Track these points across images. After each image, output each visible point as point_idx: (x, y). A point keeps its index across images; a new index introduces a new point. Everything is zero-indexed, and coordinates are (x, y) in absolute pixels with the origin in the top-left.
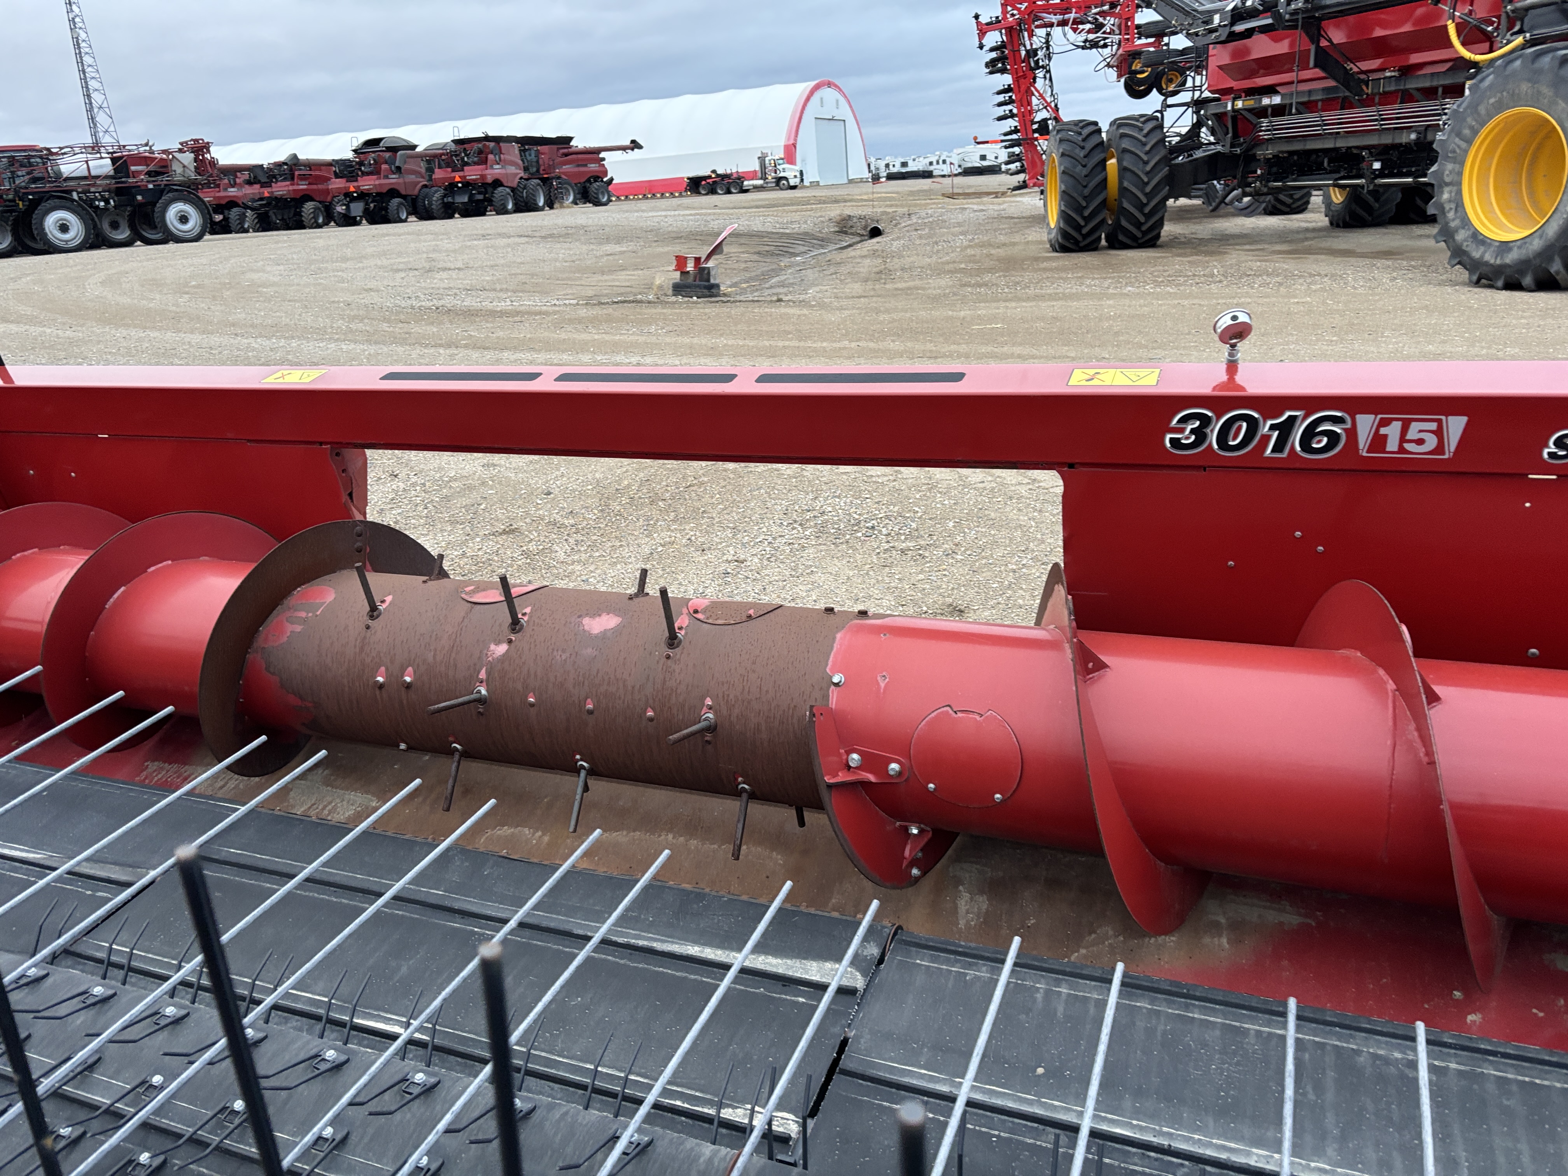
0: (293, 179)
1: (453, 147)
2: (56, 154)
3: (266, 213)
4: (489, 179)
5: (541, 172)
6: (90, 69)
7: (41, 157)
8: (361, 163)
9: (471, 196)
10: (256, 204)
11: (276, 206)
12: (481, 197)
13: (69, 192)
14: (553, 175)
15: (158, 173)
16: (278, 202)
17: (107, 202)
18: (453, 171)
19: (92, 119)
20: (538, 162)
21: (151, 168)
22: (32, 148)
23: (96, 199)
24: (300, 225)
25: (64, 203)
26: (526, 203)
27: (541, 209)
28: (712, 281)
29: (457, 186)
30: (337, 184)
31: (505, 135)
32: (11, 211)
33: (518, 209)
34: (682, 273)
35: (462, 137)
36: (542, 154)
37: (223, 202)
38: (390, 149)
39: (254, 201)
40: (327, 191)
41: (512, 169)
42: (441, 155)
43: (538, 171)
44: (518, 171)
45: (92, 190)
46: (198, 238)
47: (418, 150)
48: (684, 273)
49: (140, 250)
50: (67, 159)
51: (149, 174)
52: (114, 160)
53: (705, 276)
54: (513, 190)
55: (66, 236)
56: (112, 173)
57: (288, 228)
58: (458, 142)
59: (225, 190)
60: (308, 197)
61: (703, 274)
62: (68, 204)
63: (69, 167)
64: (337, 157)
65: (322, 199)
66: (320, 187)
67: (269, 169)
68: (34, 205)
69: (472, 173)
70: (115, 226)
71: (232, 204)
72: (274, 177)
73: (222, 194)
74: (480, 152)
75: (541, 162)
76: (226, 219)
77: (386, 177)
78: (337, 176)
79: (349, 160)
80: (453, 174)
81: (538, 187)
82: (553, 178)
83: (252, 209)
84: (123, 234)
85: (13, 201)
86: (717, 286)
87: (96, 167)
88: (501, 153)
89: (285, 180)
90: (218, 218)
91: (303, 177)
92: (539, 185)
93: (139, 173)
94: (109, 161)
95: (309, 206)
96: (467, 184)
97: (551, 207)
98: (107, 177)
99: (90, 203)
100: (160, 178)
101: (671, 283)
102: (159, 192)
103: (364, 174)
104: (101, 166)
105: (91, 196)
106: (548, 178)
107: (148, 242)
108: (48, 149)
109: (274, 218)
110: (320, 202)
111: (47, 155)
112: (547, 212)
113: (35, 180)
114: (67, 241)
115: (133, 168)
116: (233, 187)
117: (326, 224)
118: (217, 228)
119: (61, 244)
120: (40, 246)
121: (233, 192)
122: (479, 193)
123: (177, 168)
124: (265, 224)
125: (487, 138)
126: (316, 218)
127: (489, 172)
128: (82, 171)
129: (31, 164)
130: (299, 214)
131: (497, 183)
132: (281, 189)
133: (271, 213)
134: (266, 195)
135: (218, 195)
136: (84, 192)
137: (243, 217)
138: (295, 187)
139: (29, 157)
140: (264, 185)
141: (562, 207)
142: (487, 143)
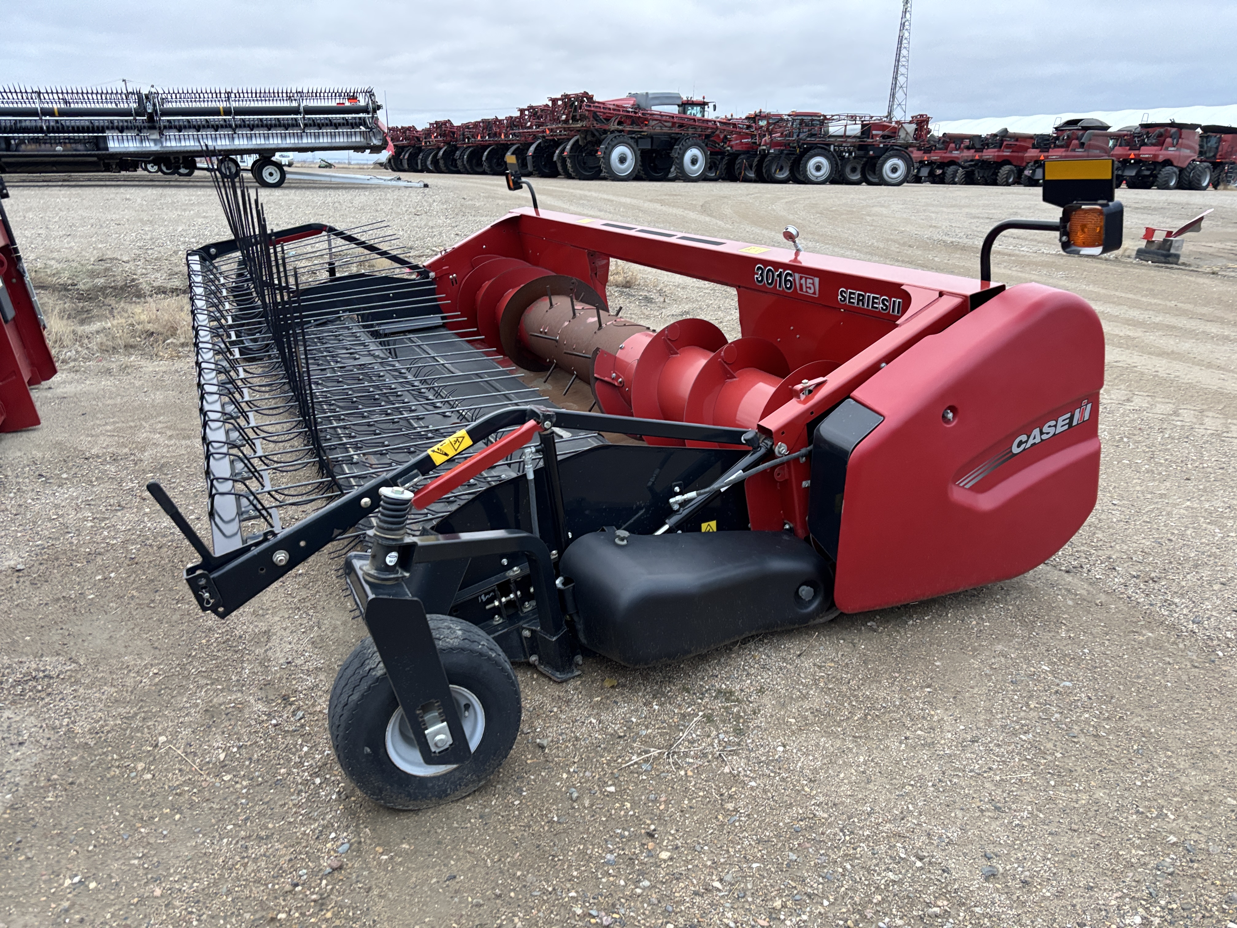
0: (1000, 147)
1: (1139, 129)
2: (829, 119)
3: (973, 171)
4: (1161, 159)
5: (1218, 157)
6: (904, 59)
7: (819, 120)
8: (1057, 138)
9: (1140, 171)
10: (967, 164)
11: (981, 167)
12: (1148, 173)
13: (829, 145)
14: (1227, 160)
15: (889, 137)
16: (984, 164)
17: (850, 154)
18: (1130, 149)
19: (893, 95)
20: (1217, 148)
21: (886, 133)
22: (816, 115)
23: (844, 151)
24: (995, 183)
25: (823, 151)
26: (1190, 182)
27: (1205, 189)
28: (1172, 251)
29: (1130, 162)
30: (1032, 153)
31: (1189, 123)
32: (793, 154)
33: (1180, 186)
34: (1148, 242)
35: (1149, 122)
36: (1225, 141)
37: (946, 161)
38: (1085, 129)
39: (967, 161)
40: (1022, 158)
41: (1186, 152)
42: (1125, 135)
43: (1214, 156)
44: (1192, 154)
45: (844, 145)
46: (899, 184)
47: (1109, 130)
48: (1150, 242)
49: (864, 187)
50: (834, 123)
51: (883, 137)
52: (863, 126)
53: (1167, 246)
54: (1181, 170)
55: (818, 174)
56: (859, 134)
57: (986, 183)
58: (1144, 126)
59: (951, 152)
60: (1006, 161)
61: (1166, 244)
62: (826, 153)
63: (834, 129)
64: (1039, 132)
65: (1018, 163)
66: (1020, 154)
67: (986, 139)
68: (807, 151)
69: (1146, 153)
70: (854, 170)
71: (952, 162)
72: (987, 145)
73: (948, 155)
74: (1160, 135)
75: (1220, 148)
76: (944, 173)
77: (1074, 150)
78: (1034, 147)
79: (1049, 135)
80: (1129, 152)
81: (1207, 170)
82: (1226, 163)
83: (963, 168)
84: (856, 177)
85: (795, 147)
86: (1177, 256)
87: (852, 130)
88: (1180, 137)
89: (995, 147)
90: (939, 172)
91: (1008, 147)
92: (1208, 167)
93: (877, 135)
94: (860, 126)
95: (1007, 168)
96: (1139, 161)
97: (1215, 187)
98: (855, 137)
99: (840, 154)
100: (888, 140)
101: (1136, 248)
102: (886, 149)
103: (1056, 146)
104: (854, 130)
105: (842, 149)
106: (1221, 163)
107: (870, 183)
108: (825, 116)
109: (977, 175)
110: (1015, 166)
111: (824, 121)
112: (1210, 192)
113: (812, 135)
114: (817, 177)
115: (874, 132)
116: (957, 150)
117: (1014, 183)
118: (937, 179)
119: (813, 179)
120: (801, 178)
121: (956, 153)
122: (1148, 169)
123: (902, 134)
124: (970, 180)
125: (1173, 125)
126: (1008, 178)
127: (1163, 152)
128: (841, 132)
129: (812, 125)
130: (996, 174)
131: (1168, 162)
132: (989, 154)
133: (976, 172)
134: (977, 158)
135: (944, 155)
136: (839, 146)
137: (954, 175)
138: (1001, 154)
139: (812, 120)
140: (978, 150)
141: (1225, 189)
142: (1169, 128)
